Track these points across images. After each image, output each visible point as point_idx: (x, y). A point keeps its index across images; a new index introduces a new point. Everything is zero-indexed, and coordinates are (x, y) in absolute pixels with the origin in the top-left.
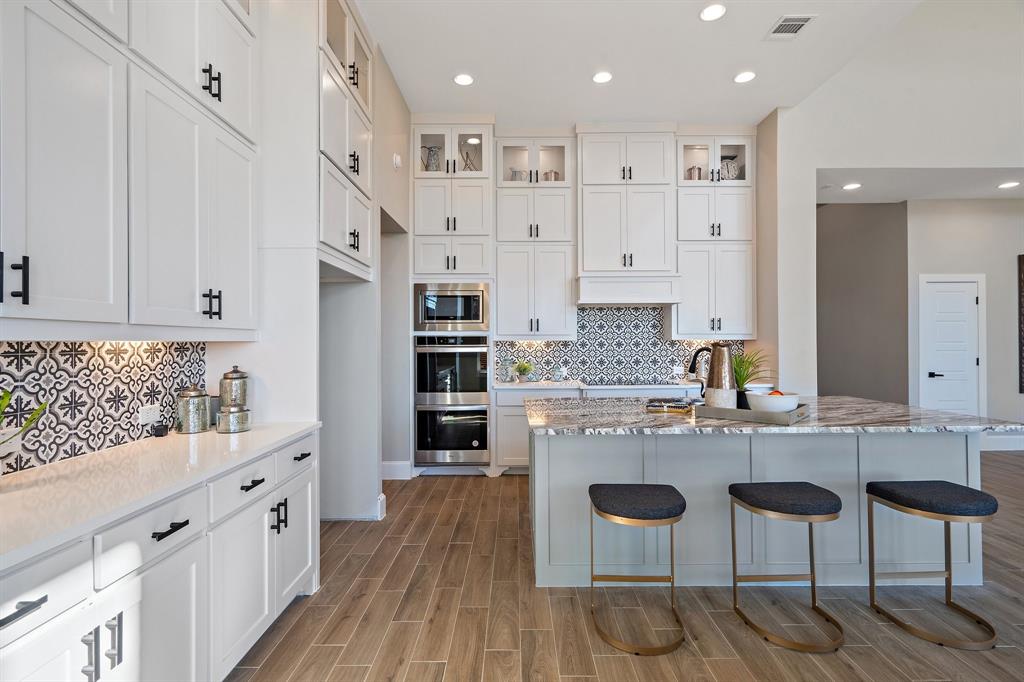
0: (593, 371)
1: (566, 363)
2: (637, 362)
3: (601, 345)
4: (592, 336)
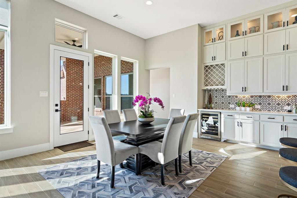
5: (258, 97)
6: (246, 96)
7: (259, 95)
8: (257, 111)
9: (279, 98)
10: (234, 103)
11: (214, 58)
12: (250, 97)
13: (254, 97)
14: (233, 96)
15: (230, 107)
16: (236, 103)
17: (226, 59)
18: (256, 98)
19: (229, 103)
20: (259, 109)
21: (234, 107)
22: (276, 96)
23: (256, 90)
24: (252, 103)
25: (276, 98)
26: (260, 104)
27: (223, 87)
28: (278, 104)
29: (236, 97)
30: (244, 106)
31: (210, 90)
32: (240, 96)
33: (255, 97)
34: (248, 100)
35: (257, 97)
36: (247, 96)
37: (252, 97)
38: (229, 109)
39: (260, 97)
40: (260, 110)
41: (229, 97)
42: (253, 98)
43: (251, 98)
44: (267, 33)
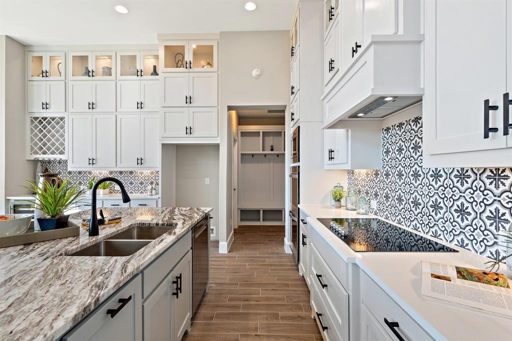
6: (103, 172)
9: (142, 175)
10: (87, 183)
11: (45, 106)
17: (66, 111)
27: (63, 157)
29: (90, 173)
31: (49, 162)
32: (95, 171)
33: (114, 173)
44: (120, 80)
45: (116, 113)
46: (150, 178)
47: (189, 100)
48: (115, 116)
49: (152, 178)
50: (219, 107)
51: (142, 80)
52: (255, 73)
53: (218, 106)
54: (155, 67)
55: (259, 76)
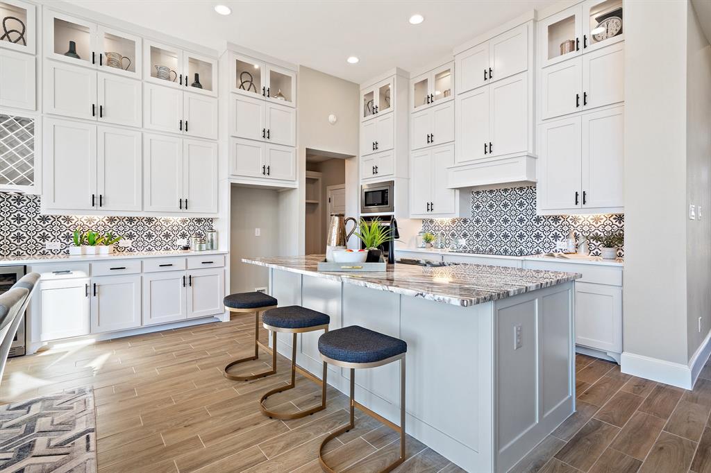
0: (484, 243)
1: (465, 235)
2: (521, 236)
3: (491, 221)
4: (484, 214)
5: (127, 220)
6: (96, 218)
7: (129, 216)
8: (124, 252)
9: (167, 224)
10: (60, 237)
12: (107, 220)
13: (116, 220)
14: (56, 218)
15: (48, 247)
16: (68, 237)
17: (37, 109)
18: (121, 223)
19: (44, 237)
20: (129, 249)
21: (59, 248)
22: (163, 219)
23: (123, 204)
24: (111, 237)
25: (163, 223)
26: (130, 236)
28: (167, 236)
29: (68, 219)
30: (93, 243)
32: (79, 217)
33: (118, 220)
34: (101, 228)
35: (124, 220)
36: (99, 216)
37: (111, 220)
38: (44, 253)
39: (131, 220)
40: (131, 250)
41: (44, 219)
42: (113, 224)
43: (109, 224)
44: (147, 82)
45: (142, 130)
46: (181, 228)
47: (266, 134)
48: (140, 133)
49: (183, 228)
50: (297, 148)
51: (186, 91)
52: (332, 118)
53: (296, 146)
54: (197, 76)
55: (334, 123)
